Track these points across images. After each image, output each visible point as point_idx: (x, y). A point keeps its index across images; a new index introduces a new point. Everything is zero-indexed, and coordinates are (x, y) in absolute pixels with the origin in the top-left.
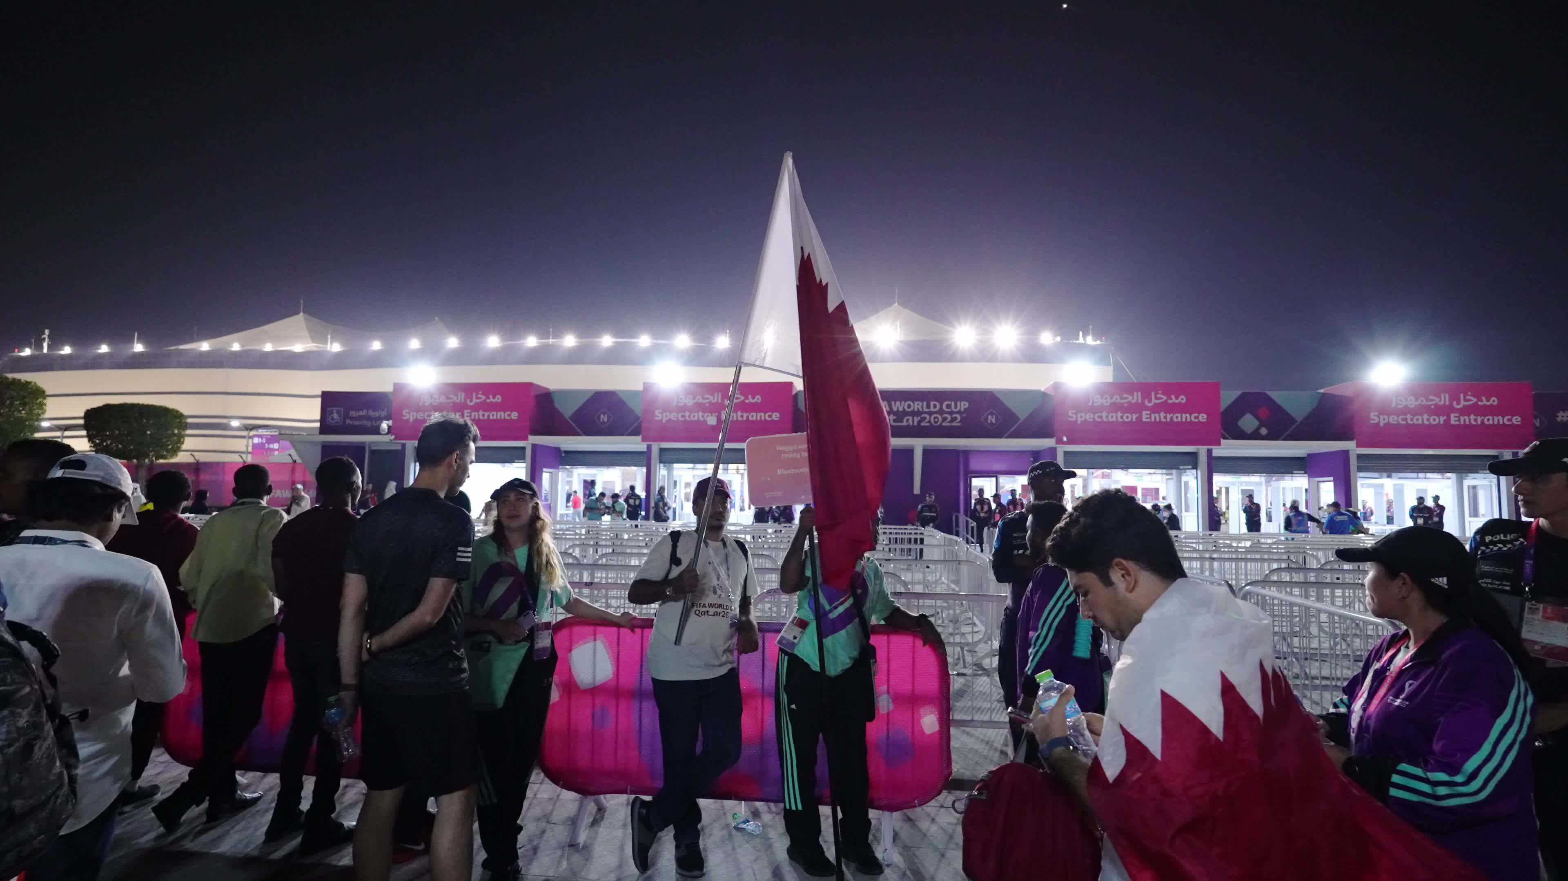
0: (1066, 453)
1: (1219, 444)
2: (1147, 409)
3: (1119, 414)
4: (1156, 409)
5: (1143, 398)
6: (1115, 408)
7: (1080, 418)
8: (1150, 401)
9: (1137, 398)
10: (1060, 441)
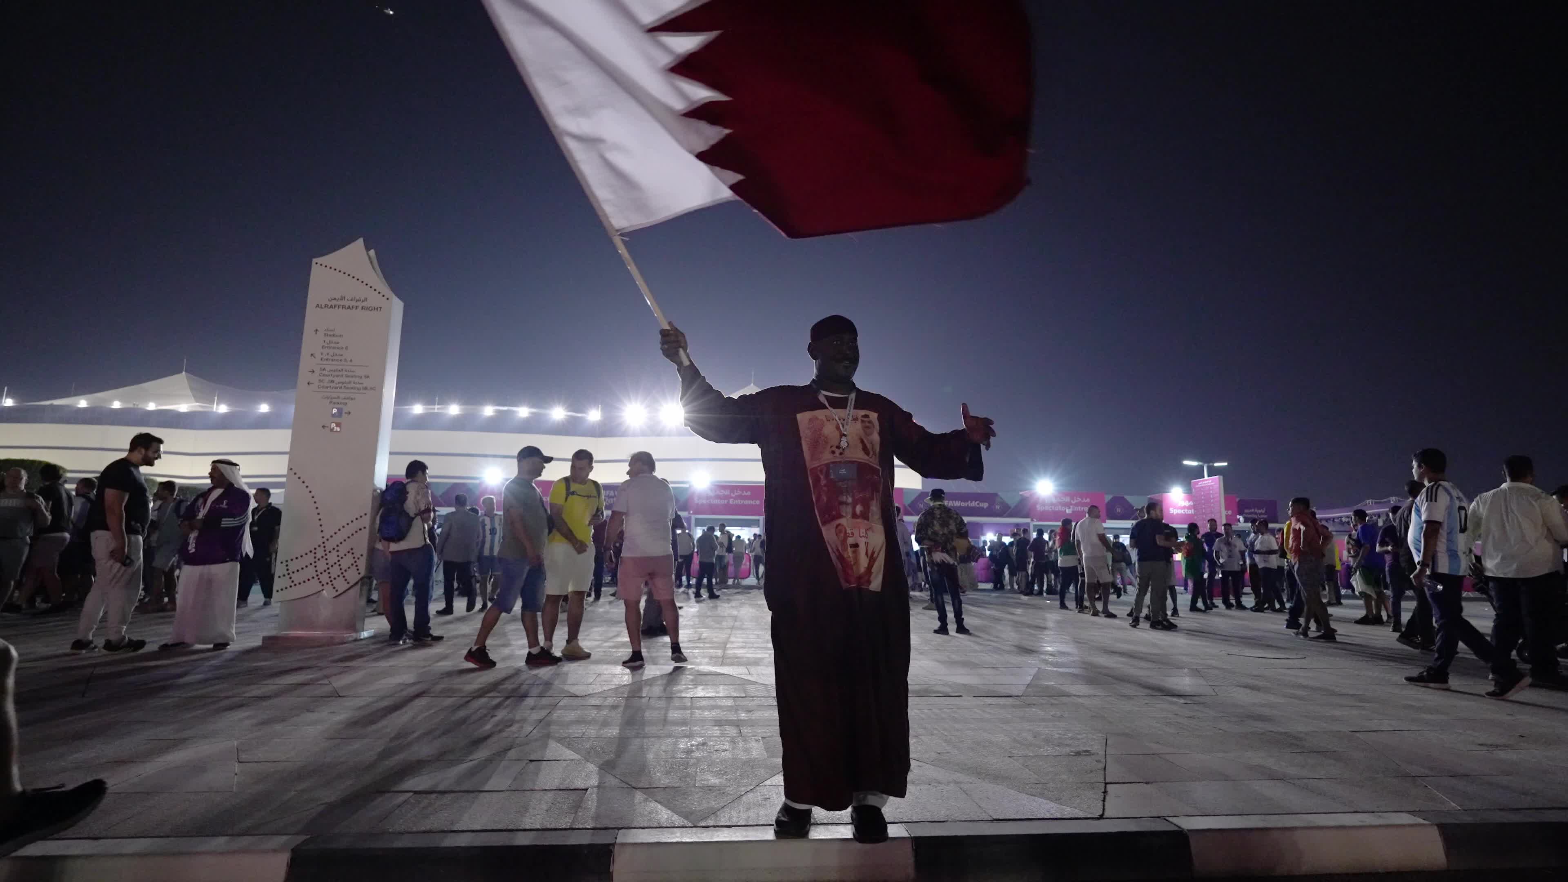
0: (696, 519)
2: (732, 498)
3: (719, 500)
4: (735, 498)
5: (731, 493)
6: (718, 497)
7: (701, 502)
8: (734, 494)
9: (727, 493)
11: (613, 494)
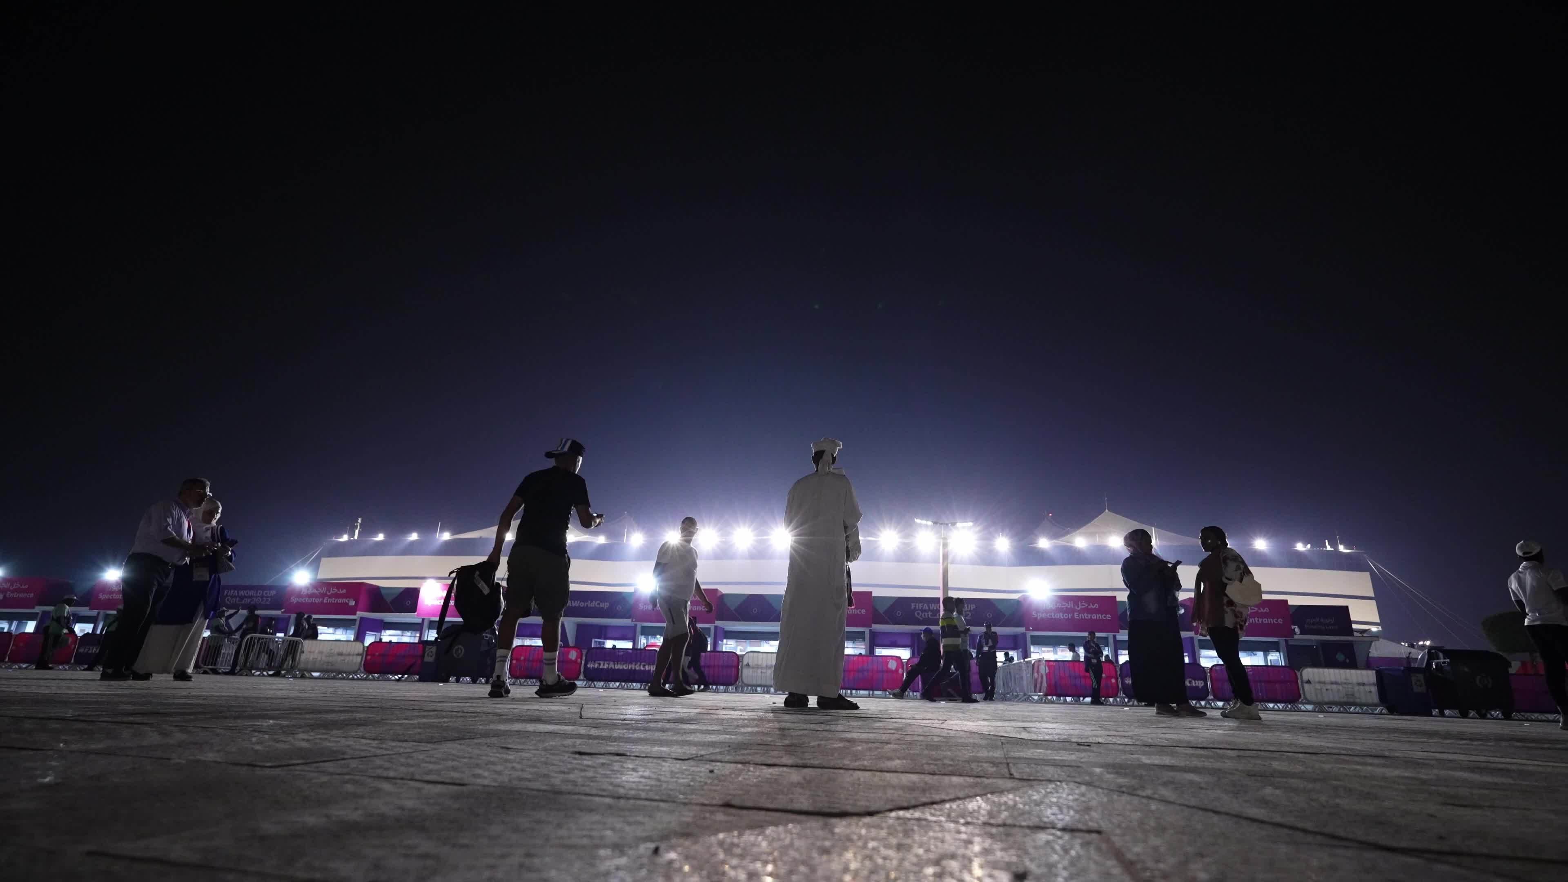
0: (1032, 636)
1: (1119, 632)
3: (1061, 614)
5: (1074, 606)
7: (1039, 616)
8: (1078, 607)
9: (1069, 606)
10: (1028, 629)
11: (927, 608)
